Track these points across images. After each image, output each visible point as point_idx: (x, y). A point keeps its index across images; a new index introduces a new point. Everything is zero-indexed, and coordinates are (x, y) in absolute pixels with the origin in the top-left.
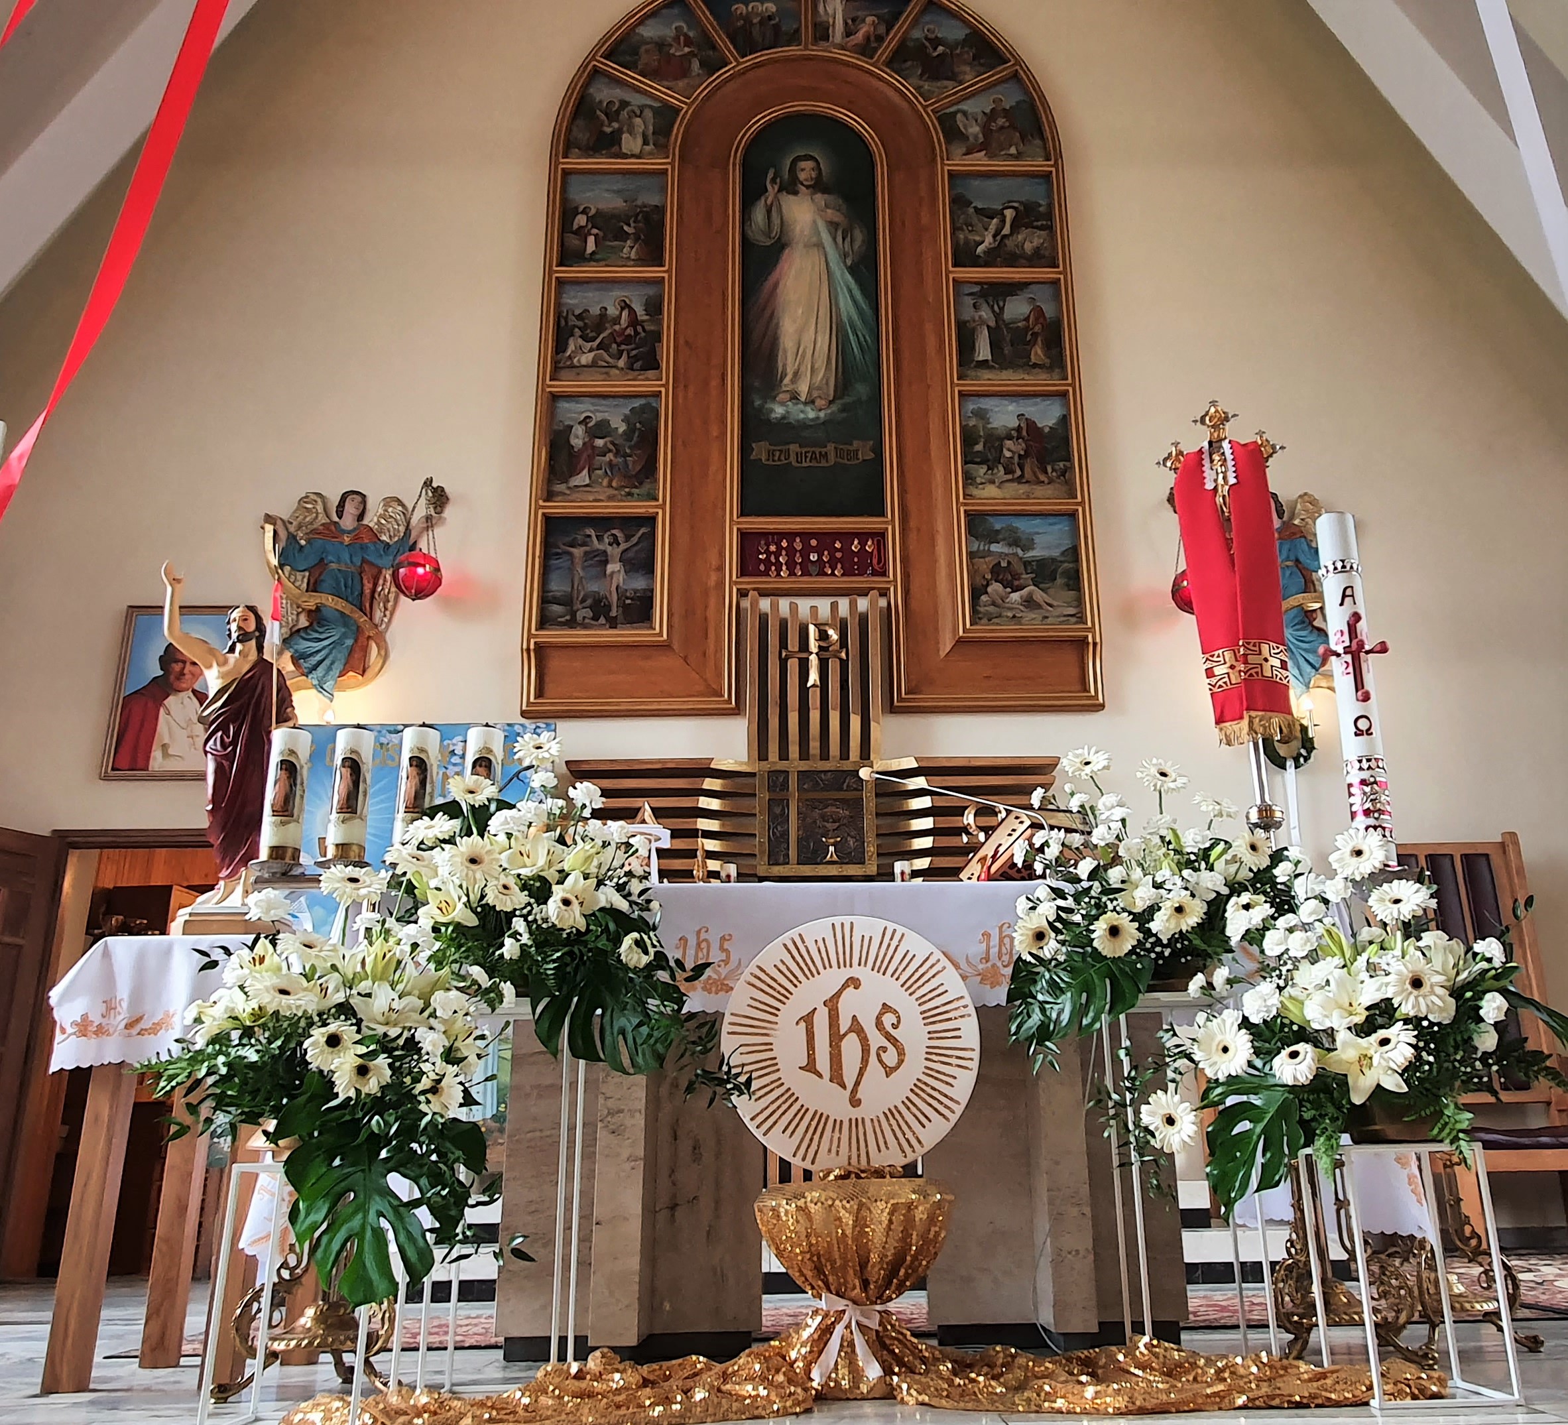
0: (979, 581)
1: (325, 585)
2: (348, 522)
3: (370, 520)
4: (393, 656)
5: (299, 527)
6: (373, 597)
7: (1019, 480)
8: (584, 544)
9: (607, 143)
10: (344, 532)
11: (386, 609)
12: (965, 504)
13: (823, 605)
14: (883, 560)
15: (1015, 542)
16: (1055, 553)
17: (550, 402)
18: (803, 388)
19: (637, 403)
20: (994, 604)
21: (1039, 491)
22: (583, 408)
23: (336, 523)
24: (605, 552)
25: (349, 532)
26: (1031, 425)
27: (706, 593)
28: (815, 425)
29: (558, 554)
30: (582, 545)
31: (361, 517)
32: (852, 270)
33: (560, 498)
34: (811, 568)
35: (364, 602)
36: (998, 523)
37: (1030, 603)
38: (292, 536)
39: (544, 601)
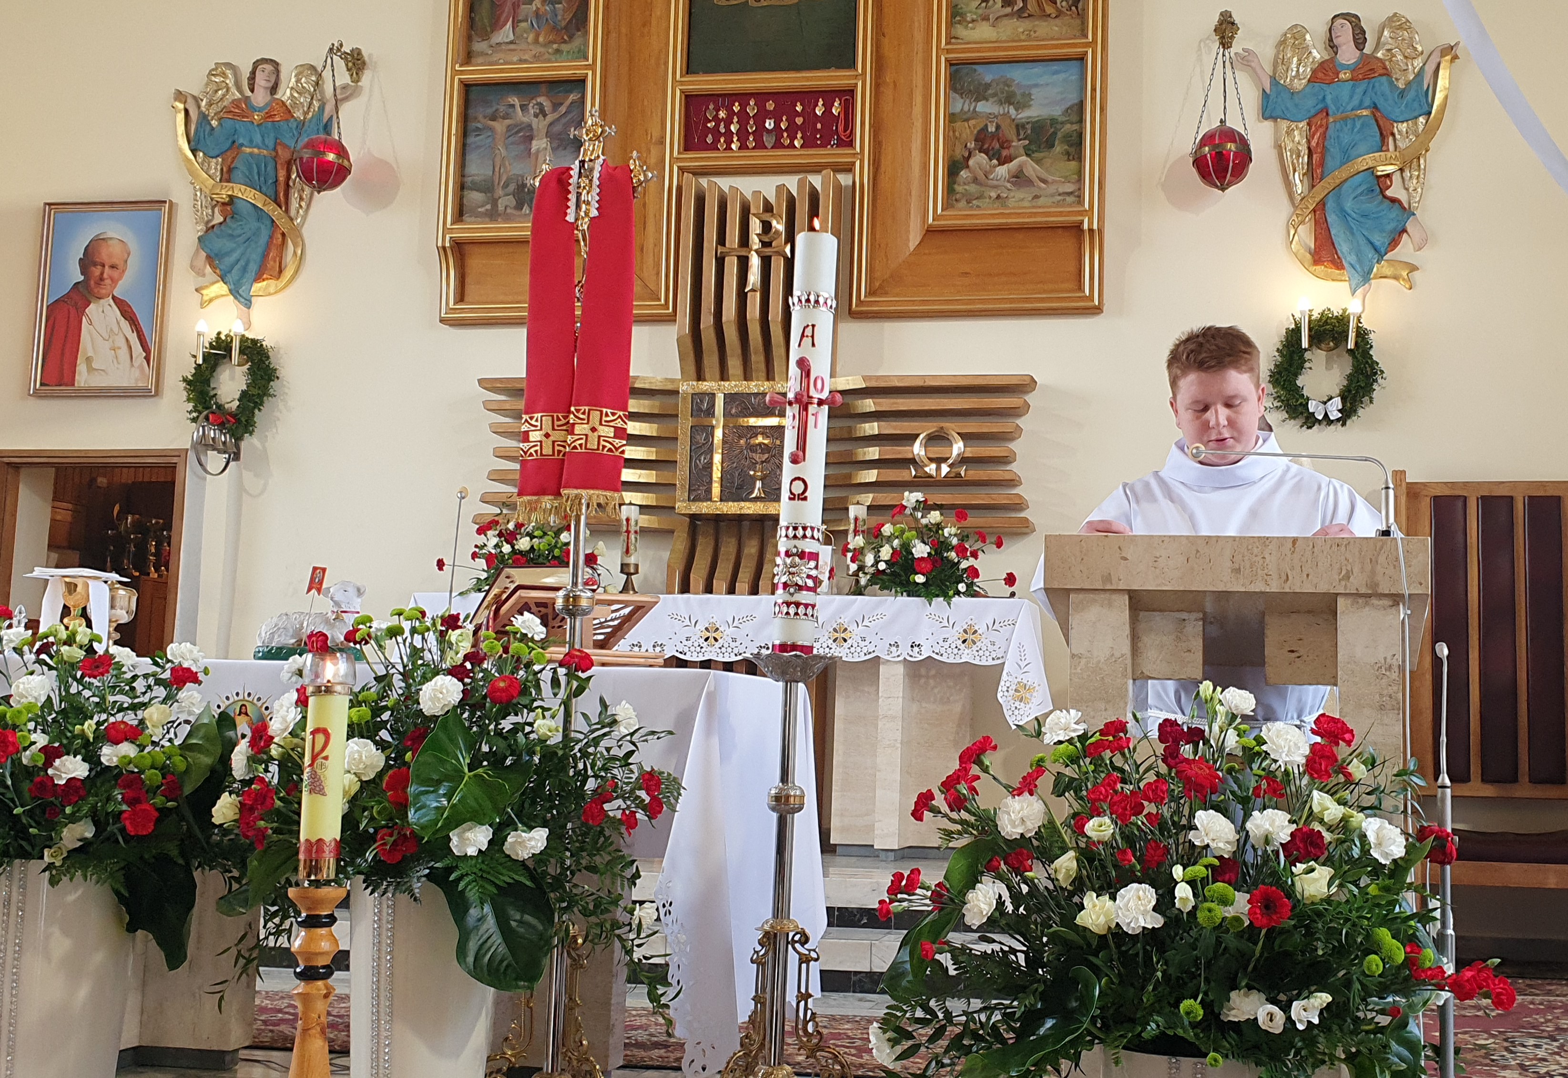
0: (959, 152)
1: (238, 174)
2: (260, 98)
3: (284, 94)
4: (310, 253)
5: (210, 104)
6: (288, 185)
7: (1020, 14)
8: (506, 117)
10: (254, 109)
11: (301, 199)
12: (948, 51)
13: (767, 186)
14: (849, 124)
15: (1009, 99)
16: (1057, 112)
20: (975, 180)
21: (1044, 28)
23: (247, 98)
24: (530, 126)
25: (260, 110)
29: (478, 129)
30: (504, 118)
31: (274, 89)
33: (480, 60)
34: (769, 140)
35: (279, 194)
36: (988, 75)
37: (1019, 178)
38: (204, 118)
39: (462, 188)
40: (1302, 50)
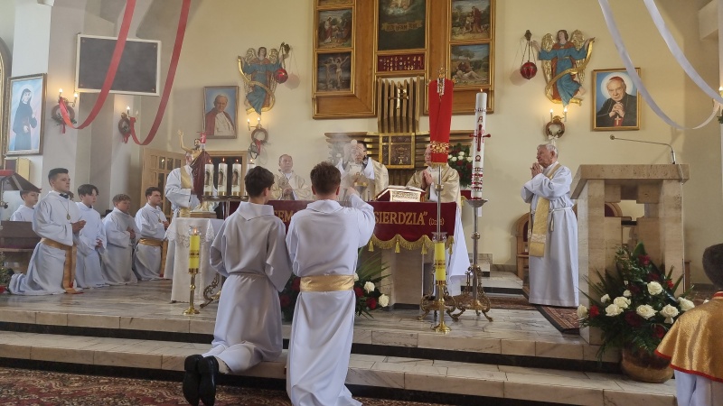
0: (454, 70)
1: (256, 79)
2: (261, 58)
3: (268, 57)
4: (276, 100)
6: (270, 82)
7: (471, 32)
8: (329, 63)
10: (259, 61)
12: (451, 43)
13: (401, 80)
14: (423, 63)
15: (468, 55)
16: (481, 59)
17: (318, 13)
18: (400, 2)
19: (345, 12)
20: (459, 78)
21: (478, 36)
23: (258, 58)
24: (336, 65)
25: (262, 61)
26: (477, 11)
27: (367, 77)
28: (404, 15)
31: (265, 55)
33: (322, 47)
34: (401, 68)
35: (267, 84)
36: (462, 49)
37: (471, 77)
38: (246, 63)
39: (318, 82)
40: (550, 41)
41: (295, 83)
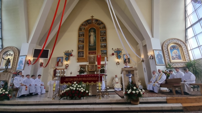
0: (101, 54)
1: (67, 56)
2: (68, 52)
9: (81, 30)
13: (93, 56)
14: (96, 53)
16: (105, 52)
17: (78, 45)
18: (92, 43)
19: (83, 45)
21: (105, 49)
22: (80, 45)
24: (81, 53)
26: (104, 45)
27: (87, 55)
28: (93, 45)
32: (95, 37)
33: (79, 50)
35: (69, 56)
36: (102, 51)
38: (65, 53)
39: (78, 56)
41: (74, 56)
